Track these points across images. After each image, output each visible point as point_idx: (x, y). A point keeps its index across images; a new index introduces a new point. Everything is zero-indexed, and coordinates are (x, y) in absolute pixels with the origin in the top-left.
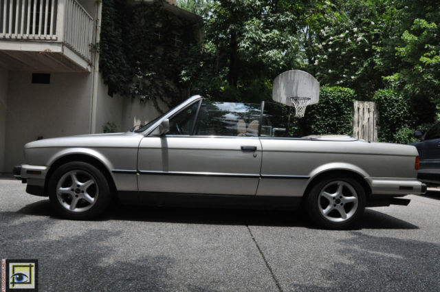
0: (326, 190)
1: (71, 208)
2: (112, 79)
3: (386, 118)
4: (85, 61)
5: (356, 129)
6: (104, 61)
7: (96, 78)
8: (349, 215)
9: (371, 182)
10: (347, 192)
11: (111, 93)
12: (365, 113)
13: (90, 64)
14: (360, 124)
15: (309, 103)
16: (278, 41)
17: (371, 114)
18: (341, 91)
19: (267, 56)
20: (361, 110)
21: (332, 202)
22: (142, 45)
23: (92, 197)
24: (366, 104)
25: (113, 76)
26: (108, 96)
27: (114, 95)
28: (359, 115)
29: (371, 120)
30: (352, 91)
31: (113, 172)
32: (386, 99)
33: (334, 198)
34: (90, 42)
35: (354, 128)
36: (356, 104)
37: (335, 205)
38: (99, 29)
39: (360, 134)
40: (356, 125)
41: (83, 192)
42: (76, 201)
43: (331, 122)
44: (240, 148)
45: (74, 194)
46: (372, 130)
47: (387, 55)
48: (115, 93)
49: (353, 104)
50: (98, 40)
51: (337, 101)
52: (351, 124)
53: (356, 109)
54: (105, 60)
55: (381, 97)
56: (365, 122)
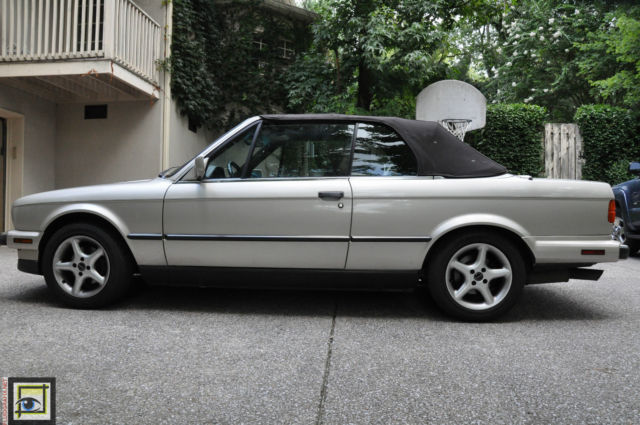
0: (459, 259)
1: (73, 291)
2: (191, 107)
3: (594, 146)
4: (150, 83)
5: (549, 165)
6: (177, 82)
7: (167, 107)
8: (498, 299)
9: (533, 244)
10: (493, 262)
11: (193, 127)
12: (562, 141)
13: (158, 88)
14: (555, 156)
15: (470, 127)
16: (422, 39)
17: (572, 141)
18: (525, 110)
19: (407, 61)
20: (556, 136)
21: (470, 278)
22: (237, 59)
23: (102, 275)
24: (563, 127)
25: (193, 102)
26: (190, 132)
27: (198, 130)
28: (553, 144)
29: (572, 150)
30: (542, 110)
31: (130, 237)
32: (592, 118)
33: (472, 272)
34: (157, 57)
35: (547, 163)
36: (548, 127)
37: (474, 283)
38: (169, 38)
39: (555, 170)
40: (550, 158)
41: (88, 268)
42: (79, 281)
43: (512, 155)
44: (317, 195)
45: (76, 271)
46: (573, 165)
47: (596, 55)
48: (200, 126)
49: (544, 128)
50: (169, 53)
51: (520, 124)
52: (542, 156)
53: (548, 135)
54: (179, 80)
55: (585, 116)
56: (563, 153)
